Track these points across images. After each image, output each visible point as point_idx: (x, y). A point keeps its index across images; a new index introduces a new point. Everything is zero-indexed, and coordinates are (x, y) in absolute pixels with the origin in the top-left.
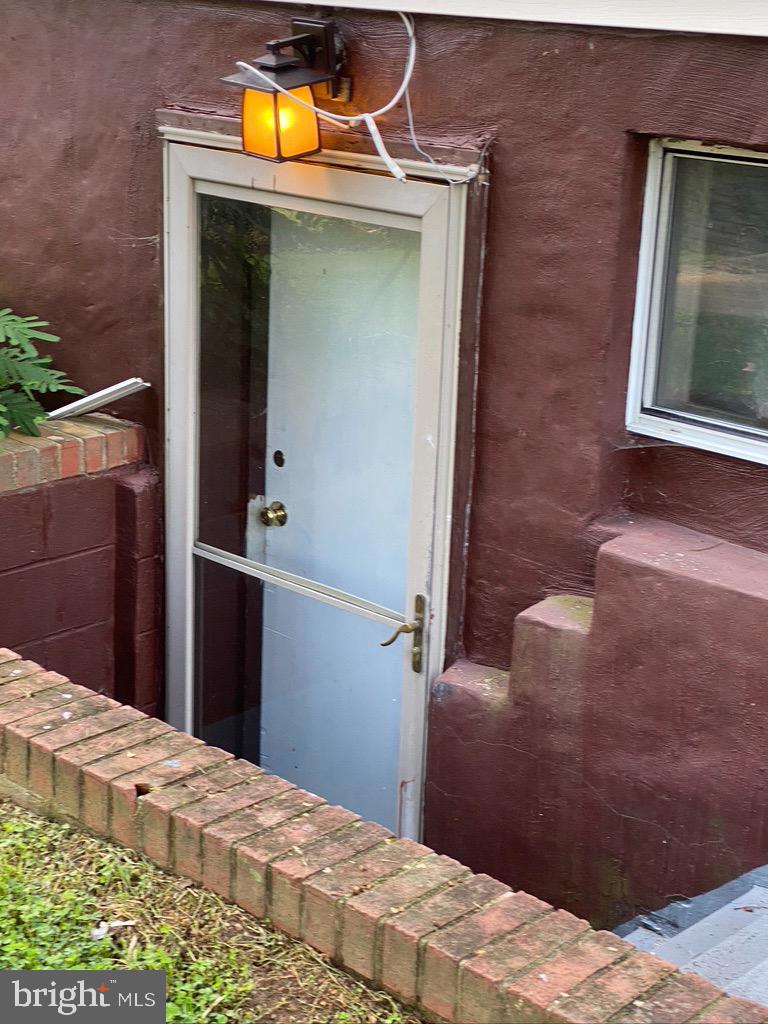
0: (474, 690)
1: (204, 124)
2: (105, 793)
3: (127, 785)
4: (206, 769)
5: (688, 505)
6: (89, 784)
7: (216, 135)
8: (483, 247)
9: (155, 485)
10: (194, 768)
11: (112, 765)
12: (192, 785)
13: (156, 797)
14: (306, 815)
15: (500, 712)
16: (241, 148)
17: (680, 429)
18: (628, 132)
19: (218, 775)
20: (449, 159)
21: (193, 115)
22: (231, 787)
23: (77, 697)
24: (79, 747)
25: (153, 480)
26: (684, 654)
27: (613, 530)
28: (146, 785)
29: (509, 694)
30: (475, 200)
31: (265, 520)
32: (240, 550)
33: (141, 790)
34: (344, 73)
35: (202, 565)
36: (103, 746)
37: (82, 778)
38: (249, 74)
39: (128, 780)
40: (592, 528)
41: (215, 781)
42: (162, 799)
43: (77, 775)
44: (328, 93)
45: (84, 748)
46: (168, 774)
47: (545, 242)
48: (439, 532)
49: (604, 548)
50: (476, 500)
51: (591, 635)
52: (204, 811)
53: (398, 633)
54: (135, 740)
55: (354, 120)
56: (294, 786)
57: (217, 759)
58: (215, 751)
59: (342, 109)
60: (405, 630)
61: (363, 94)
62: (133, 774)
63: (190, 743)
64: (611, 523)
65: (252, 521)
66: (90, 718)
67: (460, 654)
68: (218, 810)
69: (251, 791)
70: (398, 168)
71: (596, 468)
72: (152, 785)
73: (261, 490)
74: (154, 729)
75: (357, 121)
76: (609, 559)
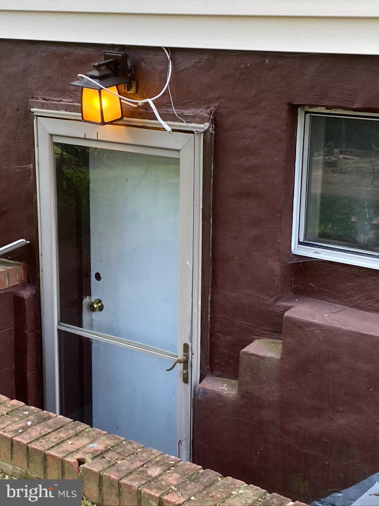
0: (219, 391)
1: (56, 107)
2: (60, 464)
3: (72, 459)
4: (112, 447)
5: (326, 290)
6: (50, 460)
7: (63, 112)
8: (213, 164)
9: (35, 294)
10: (106, 447)
11: (61, 449)
12: (108, 456)
13: (89, 465)
14: (172, 468)
15: (233, 402)
16: (81, 119)
17: (319, 252)
18: (288, 104)
19: (120, 450)
20: (193, 121)
21: (50, 102)
22: (128, 456)
23: (32, 413)
24: (41, 440)
25: (34, 292)
26: (333, 366)
27: (289, 304)
28: (83, 459)
29: (238, 391)
30: (208, 141)
31: (92, 308)
32: (80, 325)
33: (81, 462)
34: (133, 78)
35: (62, 334)
36: (54, 438)
37: (45, 457)
38: (85, 80)
39: (72, 457)
40: (277, 304)
41: (119, 453)
42: (94, 466)
43: (43, 456)
44: (125, 88)
45: (44, 441)
46: (92, 451)
47: (246, 160)
48: (195, 310)
49: (286, 314)
50: (213, 293)
51: (282, 359)
52: (118, 471)
53: (175, 364)
54: (70, 434)
55: (141, 102)
56: (162, 453)
57: (117, 441)
58: (114, 437)
59: (132, 96)
60: (179, 361)
61: (143, 89)
62: (74, 453)
63: (100, 433)
64: (286, 301)
65: (85, 309)
66: (42, 424)
67: (208, 372)
68: (125, 470)
69: (140, 457)
70: (167, 126)
71: (279, 274)
72: (86, 458)
73: (89, 294)
74: (78, 428)
75: (142, 103)
76: (290, 320)
